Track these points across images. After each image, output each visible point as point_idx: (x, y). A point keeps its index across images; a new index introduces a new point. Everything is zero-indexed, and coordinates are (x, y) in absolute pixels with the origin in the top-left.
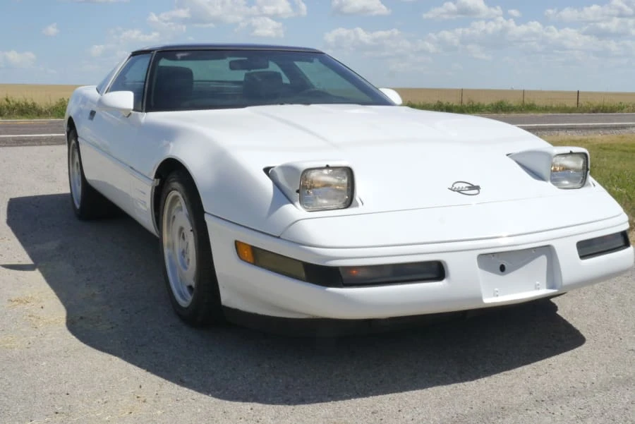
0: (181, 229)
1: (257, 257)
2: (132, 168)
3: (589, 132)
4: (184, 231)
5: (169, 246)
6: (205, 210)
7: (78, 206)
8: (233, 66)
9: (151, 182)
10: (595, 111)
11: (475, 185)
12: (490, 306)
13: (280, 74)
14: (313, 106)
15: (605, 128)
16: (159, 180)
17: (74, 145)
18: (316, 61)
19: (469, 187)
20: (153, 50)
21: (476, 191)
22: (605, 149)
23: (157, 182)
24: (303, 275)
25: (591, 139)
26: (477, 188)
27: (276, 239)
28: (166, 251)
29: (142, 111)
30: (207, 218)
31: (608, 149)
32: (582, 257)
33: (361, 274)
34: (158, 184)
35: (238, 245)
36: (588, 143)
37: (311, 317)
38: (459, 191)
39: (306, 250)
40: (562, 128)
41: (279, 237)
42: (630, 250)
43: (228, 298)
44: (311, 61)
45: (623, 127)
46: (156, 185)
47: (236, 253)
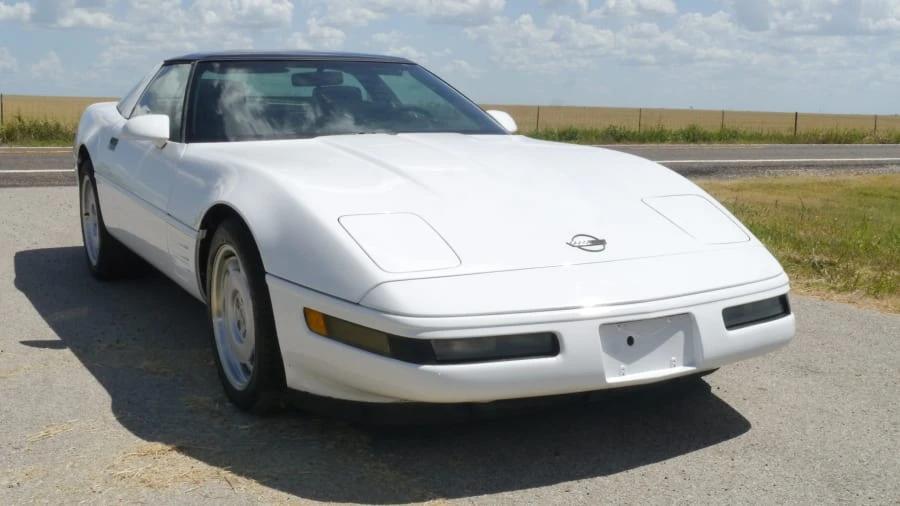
0: (235, 293)
1: (331, 328)
2: (169, 215)
3: (838, 171)
4: (238, 296)
5: (219, 314)
6: (266, 269)
7: (94, 262)
8: (297, 81)
9: (196, 233)
10: (826, 141)
11: (600, 238)
12: (615, 386)
13: (358, 90)
14: (401, 135)
15: (856, 165)
16: (205, 231)
17: (88, 182)
18: (406, 75)
19: (592, 242)
20: (194, 60)
21: (600, 247)
22: (866, 195)
23: (203, 234)
24: (388, 349)
25: (844, 181)
26: (602, 242)
27: (355, 307)
28: (216, 321)
29: (181, 142)
30: (269, 280)
31: (871, 195)
32: (729, 327)
33: (457, 348)
34: (204, 236)
35: (307, 312)
36: (842, 186)
37: (399, 401)
38: (579, 247)
39: (389, 319)
40: (799, 166)
41: (358, 304)
42: (789, 319)
43: (295, 378)
44: (400, 74)
45: (880, 165)
46: (200, 238)
47: (305, 324)
